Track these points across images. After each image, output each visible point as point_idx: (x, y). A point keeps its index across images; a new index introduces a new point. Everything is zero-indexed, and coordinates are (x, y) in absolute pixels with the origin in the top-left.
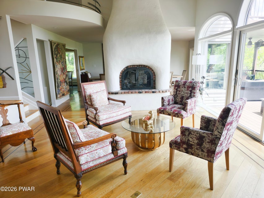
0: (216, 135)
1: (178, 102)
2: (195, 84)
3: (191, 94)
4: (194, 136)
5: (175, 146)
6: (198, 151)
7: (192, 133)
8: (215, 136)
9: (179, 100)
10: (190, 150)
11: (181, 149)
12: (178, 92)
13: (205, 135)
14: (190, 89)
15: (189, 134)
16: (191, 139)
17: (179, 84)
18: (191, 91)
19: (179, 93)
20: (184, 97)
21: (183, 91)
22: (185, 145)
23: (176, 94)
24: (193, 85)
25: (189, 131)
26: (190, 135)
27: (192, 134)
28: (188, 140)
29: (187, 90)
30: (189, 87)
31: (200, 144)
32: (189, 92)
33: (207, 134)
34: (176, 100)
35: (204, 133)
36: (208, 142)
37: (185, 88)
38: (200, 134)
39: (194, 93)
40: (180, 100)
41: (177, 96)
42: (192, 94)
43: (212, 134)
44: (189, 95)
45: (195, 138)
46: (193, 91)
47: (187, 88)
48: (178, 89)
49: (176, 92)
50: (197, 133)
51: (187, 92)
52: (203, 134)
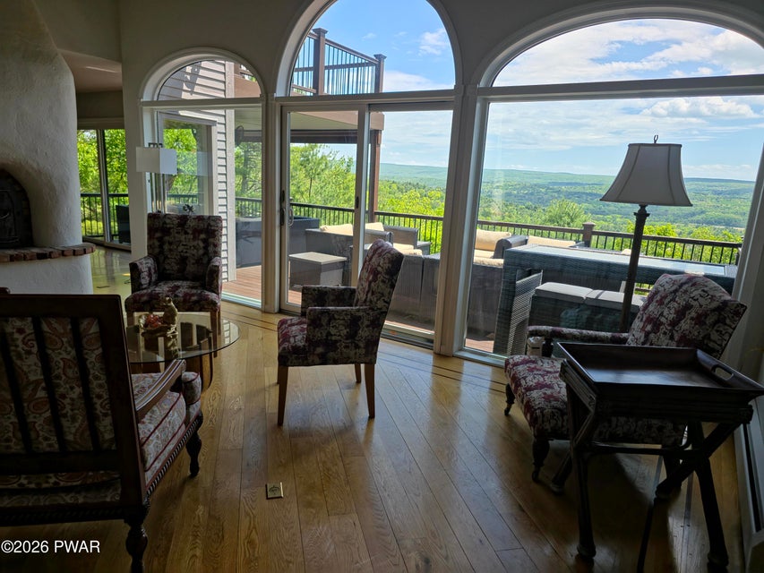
0: (381, 309)
1: (170, 274)
2: (212, 223)
3: (206, 248)
4: (341, 322)
5: (296, 358)
6: (348, 351)
7: (336, 316)
8: (378, 311)
9: (172, 266)
10: (331, 354)
11: (310, 359)
12: (166, 247)
13: (361, 314)
14: (203, 236)
15: (329, 321)
16: (333, 331)
17: (165, 223)
18: (205, 241)
19: (171, 250)
20: (187, 257)
21: (181, 241)
22: (319, 346)
23: (161, 252)
24: (209, 225)
25: (329, 314)
26: (333, 321)
27: (335, 319)
28: (329, 334)
29: (194, 239)
30: (197, 232)
31: (352, 336)
32: (201, 245)
33: (364, 311)
34: (165, 269)
35: (358, 310)
36: (368, 326)
37: (186, 233)
38: (352, 314)
39: (215, 246)
40: (176, 267)
41: (166, 258)
42: (211, 249)
43: (372, 309)
44: (201, 252)
45: (344, 325)
46: (211, 240)
47: (193, 233)
48: (167, 238)
49: (161, 246)
50: (346, 315)
51: (195, 243)
52: (358, 314)
